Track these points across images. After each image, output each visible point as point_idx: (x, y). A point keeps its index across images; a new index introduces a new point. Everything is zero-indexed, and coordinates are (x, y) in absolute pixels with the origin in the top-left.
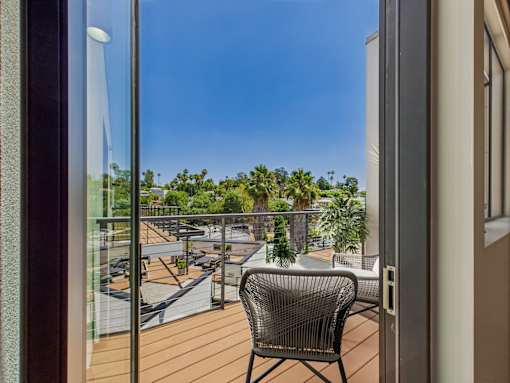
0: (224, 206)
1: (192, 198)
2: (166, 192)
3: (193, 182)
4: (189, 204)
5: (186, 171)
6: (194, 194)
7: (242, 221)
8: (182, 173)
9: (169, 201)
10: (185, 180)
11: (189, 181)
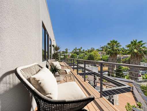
0: (88, 58)
1: (78, 56)
2: (71, 54)
3: (78, 51)
4: (77, 57)
5: (76, 48)
6: (78, 54)
7: (94, 63)
8: (75, 49)
9: (72, 57)
10: (76, 50)
11: (77, 51)
